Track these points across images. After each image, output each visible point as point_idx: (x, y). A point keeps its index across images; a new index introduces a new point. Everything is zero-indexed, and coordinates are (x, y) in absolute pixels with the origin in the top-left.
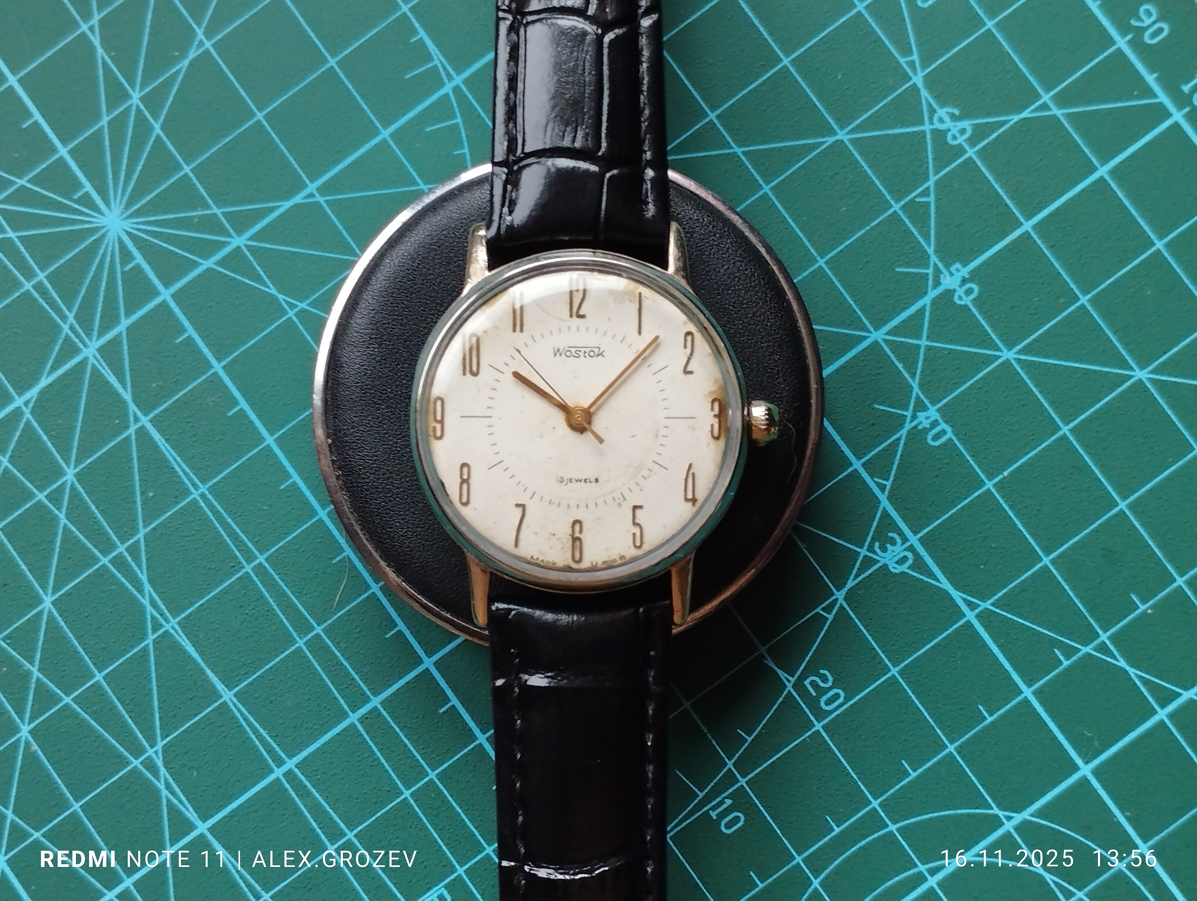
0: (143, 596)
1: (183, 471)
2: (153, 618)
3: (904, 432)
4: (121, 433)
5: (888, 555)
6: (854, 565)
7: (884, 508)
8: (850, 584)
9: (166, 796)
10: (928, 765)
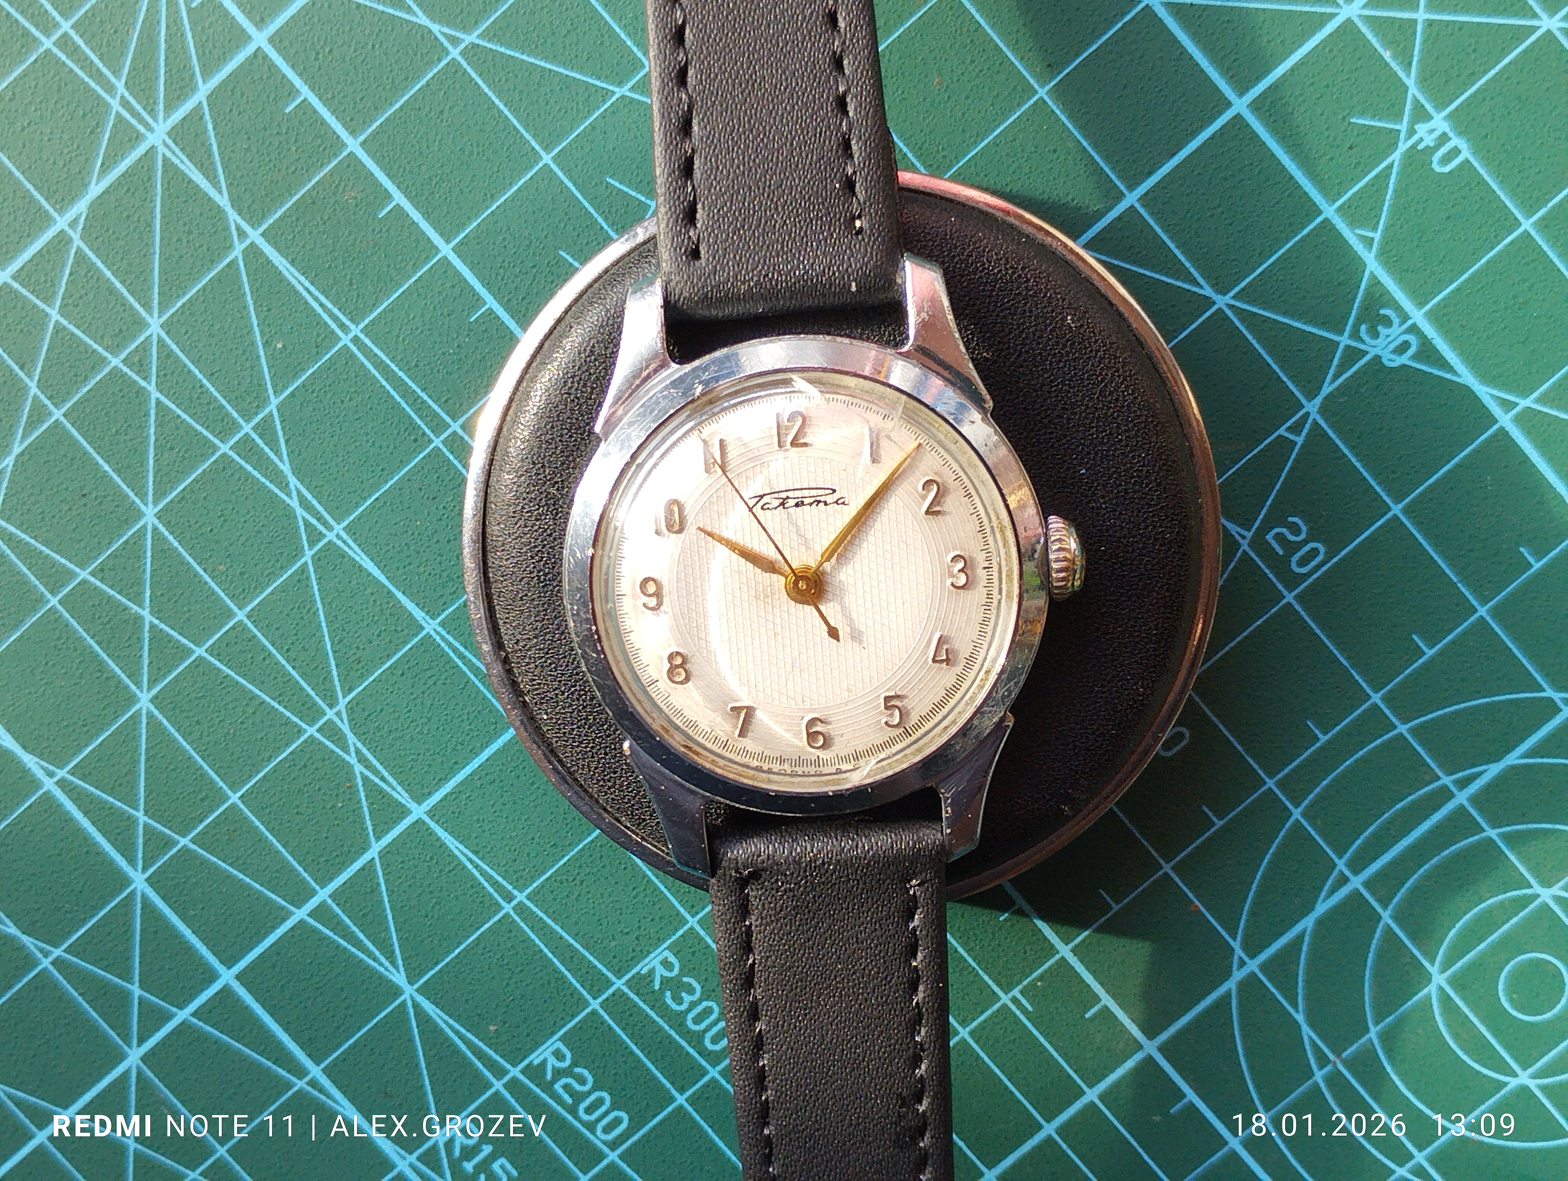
0: (289, 495)
1: (321, 305)
2: (307, 524)
3: (1396, 157)
4: (221, 257)
5: (1380, 341)
6: (1332, 361)
7: (1371, 273)
8: (1326, 390)
9: (361, 773)
10: (1450, 638)
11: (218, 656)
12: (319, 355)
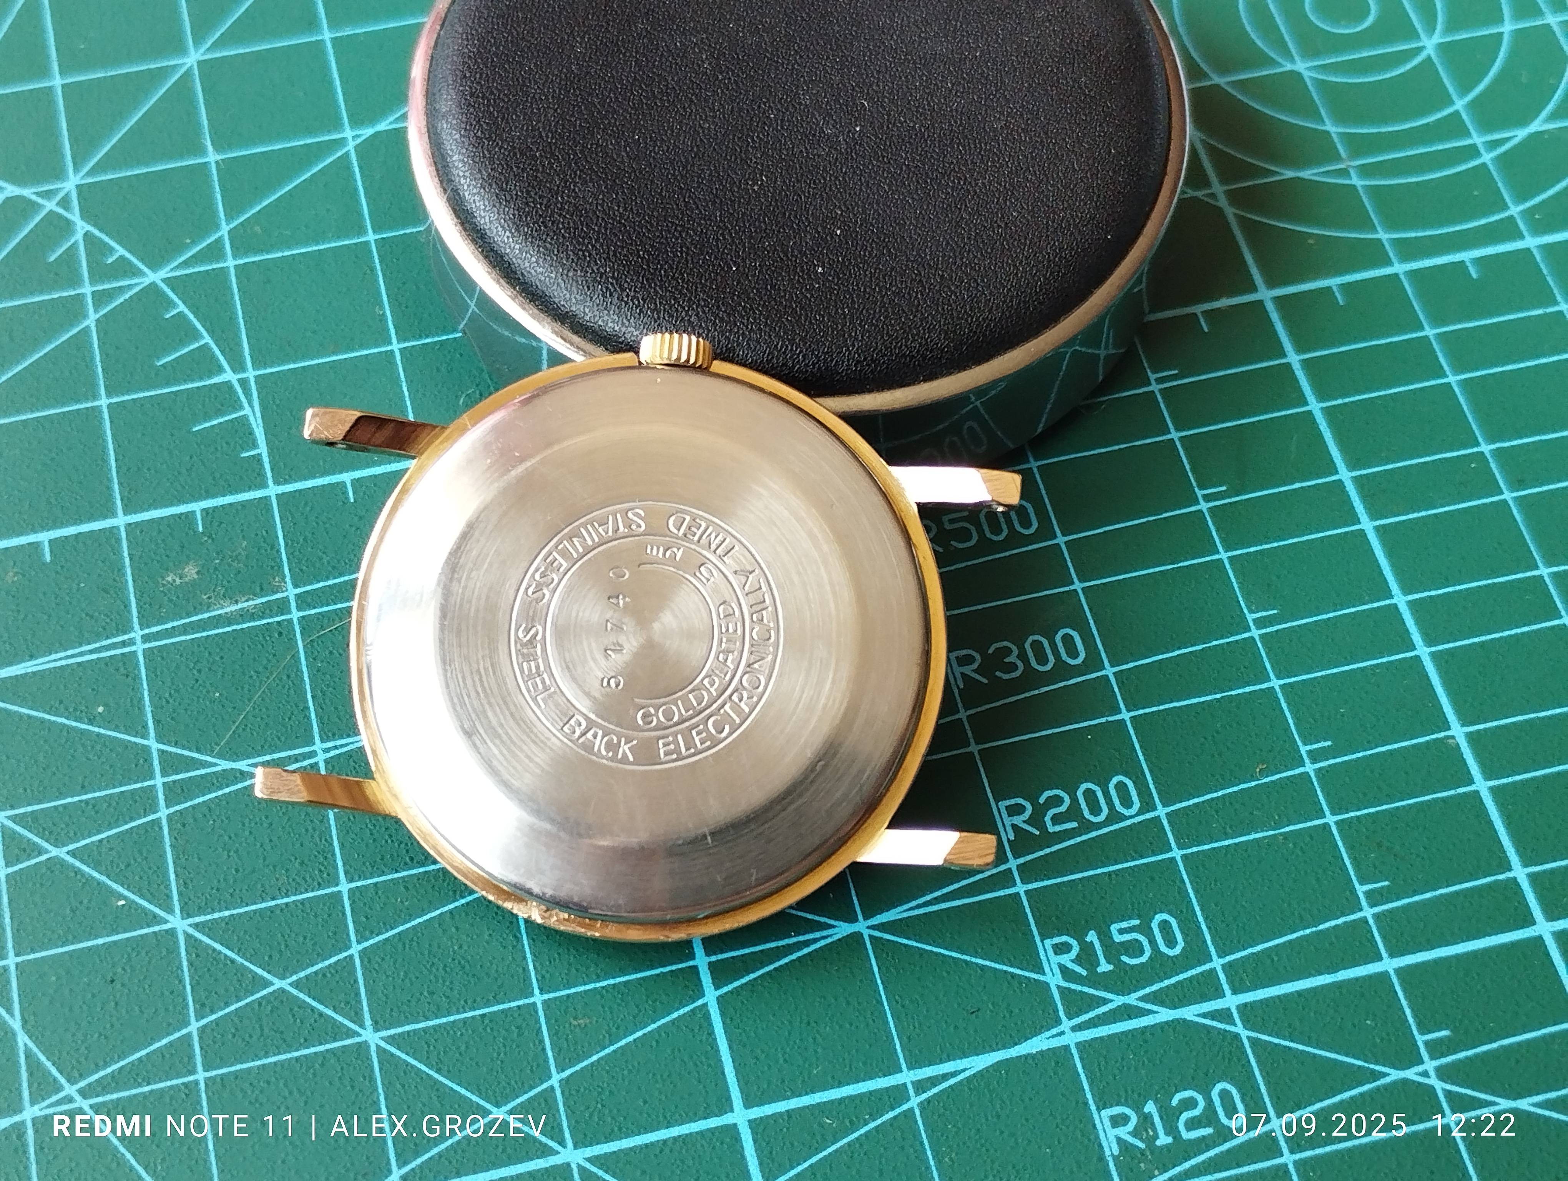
11: (373, 933)
12: (137, 678)
